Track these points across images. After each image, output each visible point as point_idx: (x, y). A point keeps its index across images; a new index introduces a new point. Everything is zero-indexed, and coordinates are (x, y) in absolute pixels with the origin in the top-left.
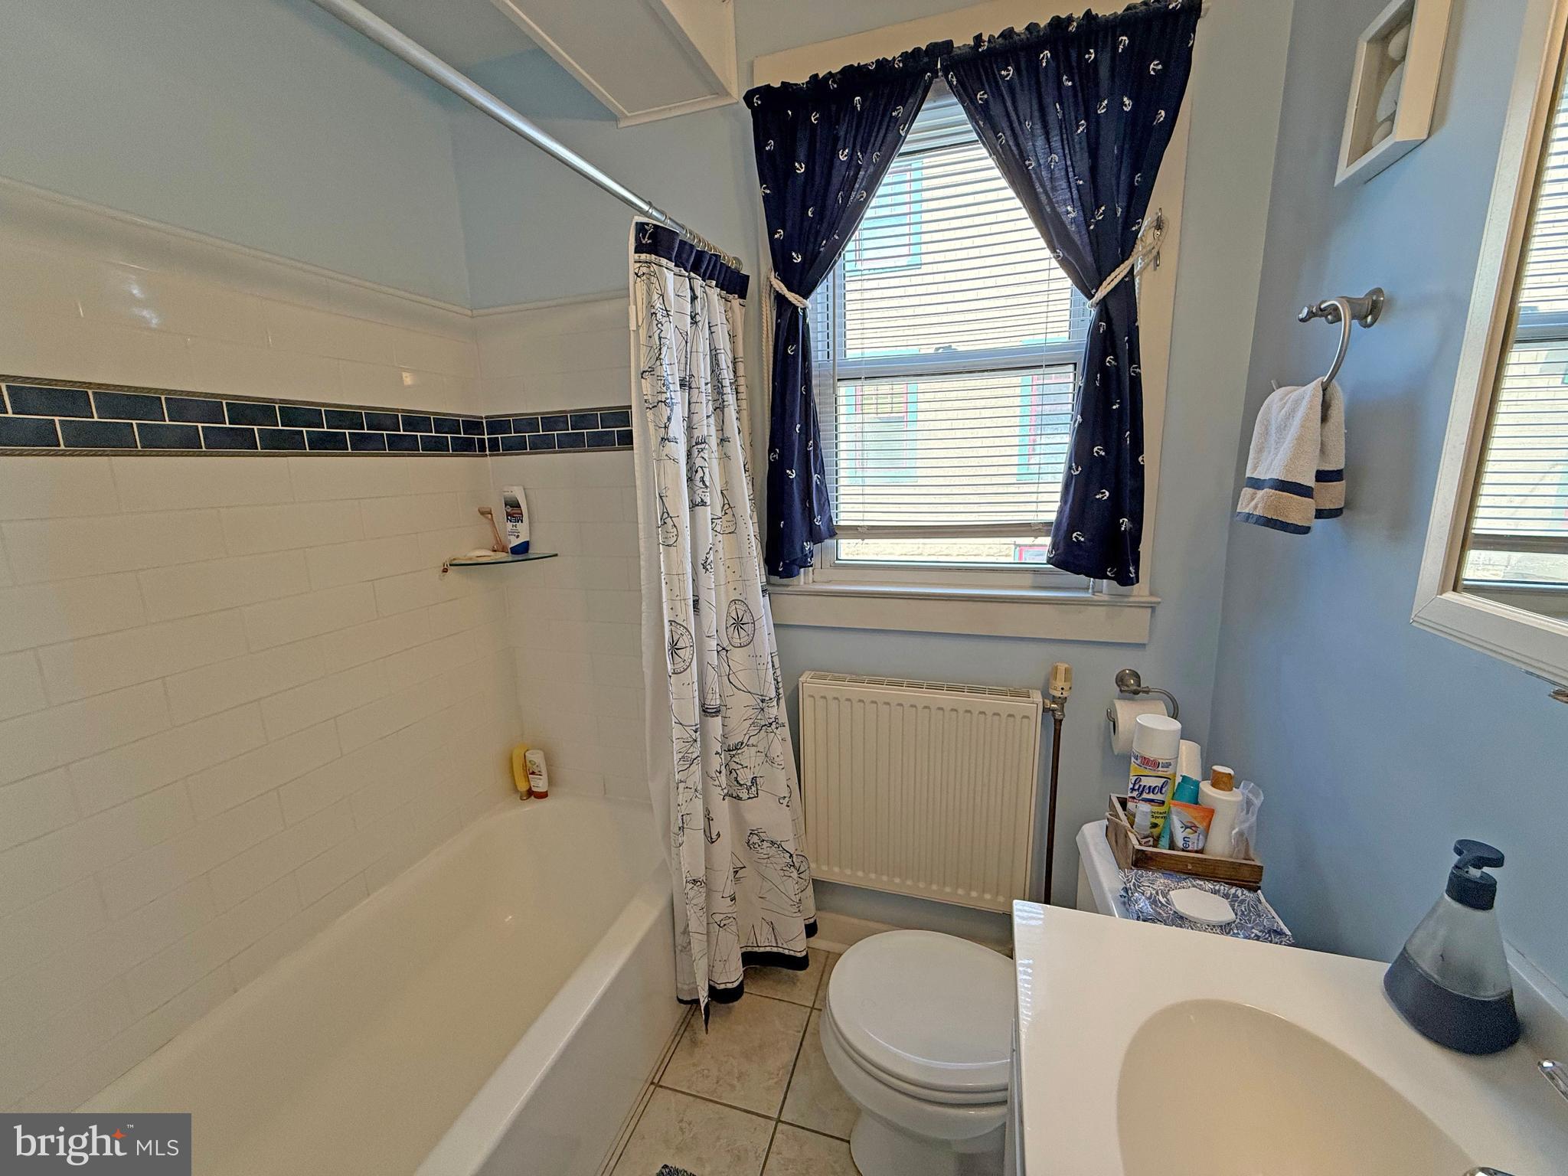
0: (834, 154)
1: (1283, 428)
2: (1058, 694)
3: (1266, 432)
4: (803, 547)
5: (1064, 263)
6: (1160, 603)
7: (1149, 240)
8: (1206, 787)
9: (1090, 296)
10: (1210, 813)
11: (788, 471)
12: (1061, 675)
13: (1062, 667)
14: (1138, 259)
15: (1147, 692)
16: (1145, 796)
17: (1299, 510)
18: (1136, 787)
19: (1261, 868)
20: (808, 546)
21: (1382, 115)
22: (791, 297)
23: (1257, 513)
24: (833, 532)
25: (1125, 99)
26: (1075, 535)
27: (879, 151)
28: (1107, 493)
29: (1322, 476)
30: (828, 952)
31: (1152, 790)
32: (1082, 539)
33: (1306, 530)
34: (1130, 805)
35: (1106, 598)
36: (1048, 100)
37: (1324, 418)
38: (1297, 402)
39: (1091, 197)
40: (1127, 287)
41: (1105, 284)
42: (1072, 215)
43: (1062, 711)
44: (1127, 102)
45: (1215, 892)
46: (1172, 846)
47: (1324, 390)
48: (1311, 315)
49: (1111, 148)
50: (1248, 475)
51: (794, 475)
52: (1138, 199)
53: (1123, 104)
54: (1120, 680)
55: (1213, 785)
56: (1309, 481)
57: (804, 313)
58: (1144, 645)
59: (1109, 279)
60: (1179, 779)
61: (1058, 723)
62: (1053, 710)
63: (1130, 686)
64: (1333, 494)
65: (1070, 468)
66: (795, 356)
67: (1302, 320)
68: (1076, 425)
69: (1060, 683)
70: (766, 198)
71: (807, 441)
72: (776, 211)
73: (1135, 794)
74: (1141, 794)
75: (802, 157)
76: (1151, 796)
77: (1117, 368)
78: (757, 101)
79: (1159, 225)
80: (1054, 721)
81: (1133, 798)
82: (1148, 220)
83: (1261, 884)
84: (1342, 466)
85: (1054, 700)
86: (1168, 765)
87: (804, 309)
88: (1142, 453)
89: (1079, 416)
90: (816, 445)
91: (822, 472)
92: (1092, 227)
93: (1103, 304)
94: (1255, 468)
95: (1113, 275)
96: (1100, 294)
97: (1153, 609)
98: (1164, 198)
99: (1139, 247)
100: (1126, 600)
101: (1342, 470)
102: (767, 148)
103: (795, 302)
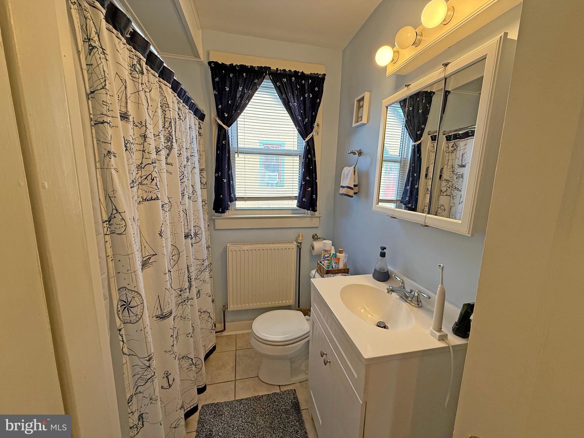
0: (238, 88)
1: (347, 175)
2: (300, 241)
3: (344, 176)
4: (228, 204)
5: (298, 130)
6: (321, 216)
7: (316, 128)
8: (338, 254)
9: (304, 140)
10: (339, 259)
11: (224, 180)
12: (301, 236)
13: (301, 234)
14: (314, 133)
15: (320, 239)
16: (326, 259)
17: (351, 192)
18: (324, 257)
19: (349, 269)
20: (229, 203)
21: (360, 116)
22: (224, 126)
23: (344, 193)
24: (236, 199)
25: (311, 94)
26: (304, 199)
27: (251, 90)
28: (310, 189)
29: (355, 186)
30: (236, 335)
31: (327, 257)
32: (305, 200)
33: (352, 197)
34: (323, 262)
35: (310, 216)
36: (294, 89)
37: (354, 174)
38: (350, 170)
39: (304, 116)
40: (312, 139)
41: (308, 137)
42: (300, 119)
43: (301, 246)
44: (311, 95)
45: (342, 275)
46: (332, 268)
47: (354, 168)
48: (351, 153)
49: (308, 105)
50: (341, 185)
51: (225, 181)
52: (313, 119)
53: (310, 95)
54: (313, 237)
55: (339, 253)
56: (353, 187)
57: (228, 131)
58: (317, 227)
59: (309, 136)
60: (332, 254)
61: (300, 249)
62: (299, 246)
63: (315, 238)
64: (356, 189)
65: (302, 182)
66: (225, 144)
67: (349, 153)
68: (303, 171)
69: (301, 238)
70: (215, 95)
71: (229, 171)
72: (218, 99)
73: (324, 259)
74: (325, 259)
75: (228, 86)
76: (327, 259)
77: (311, 158)
78: (212, 65)
79: (318, 125)
80: (299, 249)
81: (323, 260)
82: (316, 124)
83: (349, 272)
84: (357, 184)
85: (299, 243)
86: (330, 251)
87: (227, 130)
88: (316, 179)
89: (303, 169)
90: (231, 172)
91: (233, 181)
92: (305, 123)
93: (307, 142)
94: (342, 183)
95: (309, 135)
96: (307, 139)
97: (319, 217)
98: (319, 119)
99: (314, 130)
100: (314, 216)
101: (357, 185)
102: (216, 80)
103: (225, 128)
